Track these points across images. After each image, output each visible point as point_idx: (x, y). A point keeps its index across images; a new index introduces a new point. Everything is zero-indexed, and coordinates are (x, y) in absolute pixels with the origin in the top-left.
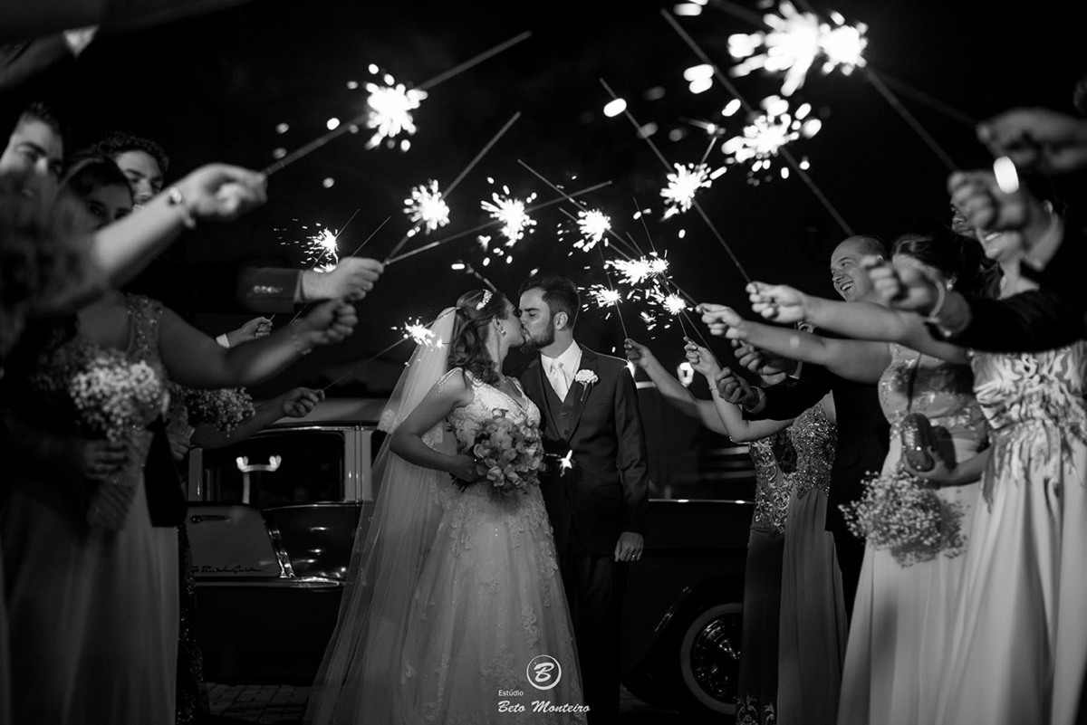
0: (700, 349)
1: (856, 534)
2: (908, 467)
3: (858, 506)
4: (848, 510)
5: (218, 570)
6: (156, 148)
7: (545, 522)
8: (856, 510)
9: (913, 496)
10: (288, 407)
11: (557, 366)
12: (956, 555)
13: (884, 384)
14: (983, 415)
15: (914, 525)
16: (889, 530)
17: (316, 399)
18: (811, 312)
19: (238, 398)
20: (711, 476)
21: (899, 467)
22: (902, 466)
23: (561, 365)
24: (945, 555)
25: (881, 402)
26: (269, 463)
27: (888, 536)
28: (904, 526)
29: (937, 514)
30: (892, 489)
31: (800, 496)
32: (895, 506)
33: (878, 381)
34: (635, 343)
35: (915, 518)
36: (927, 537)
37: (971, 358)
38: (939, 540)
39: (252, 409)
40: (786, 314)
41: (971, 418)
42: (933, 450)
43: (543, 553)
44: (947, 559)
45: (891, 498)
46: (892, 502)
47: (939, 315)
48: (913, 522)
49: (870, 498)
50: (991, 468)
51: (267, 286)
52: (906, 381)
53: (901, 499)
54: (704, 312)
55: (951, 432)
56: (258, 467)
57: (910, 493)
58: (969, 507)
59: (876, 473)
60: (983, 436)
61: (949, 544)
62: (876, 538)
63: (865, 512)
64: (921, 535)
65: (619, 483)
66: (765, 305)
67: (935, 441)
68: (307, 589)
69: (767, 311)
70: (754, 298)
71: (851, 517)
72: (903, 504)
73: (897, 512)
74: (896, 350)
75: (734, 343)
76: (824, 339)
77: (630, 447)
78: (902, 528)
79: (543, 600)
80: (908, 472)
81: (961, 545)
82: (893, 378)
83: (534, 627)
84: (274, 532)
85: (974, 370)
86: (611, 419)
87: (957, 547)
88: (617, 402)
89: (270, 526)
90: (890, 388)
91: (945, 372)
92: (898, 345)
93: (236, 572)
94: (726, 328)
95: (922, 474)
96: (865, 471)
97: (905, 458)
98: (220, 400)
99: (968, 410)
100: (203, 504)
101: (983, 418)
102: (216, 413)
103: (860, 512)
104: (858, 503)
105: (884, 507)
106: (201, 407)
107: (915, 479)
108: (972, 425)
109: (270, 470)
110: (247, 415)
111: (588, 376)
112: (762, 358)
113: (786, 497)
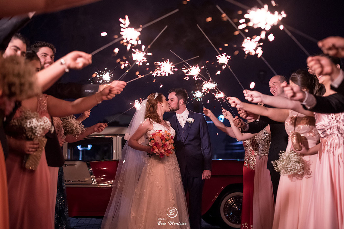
0: (227, 111)
1: (277, 171)
2: (294, 150)
3: (278, 162)
4: (274, 163)
5: (72, 181)
6: (52, 46)
7: (177, 166)
8: (277, 163)
9: (295, 159)
10: (96, 129)
11: (181, 117)
12: (309, 178)
13: (286, 122)
14: (318, 132)
15: (295, 168)
16: (287, 169)
17: (105, 127)
18: (264, 99)
19: (80, 126)
20: (229, 152)
21: (291, 149)
22: (292, 149)
23: (182, 117)
24: (305, 178)
25: (286, 128)
26: (88, 147)
27: (287, 171)
28: (292, 168)
29: (303, 165)
30: (288, 156)
31: (260, 158)
32: (289, 162)
33: (285, 122)
34: (206, 109)
35: (296, 166)
36: (299, 172)
37: (315, 114)
38: (303, 173)
39: (84, 130)
40: (256, 100)
41: (314, 134)
42: (301, 144)
43: (177, 176)
44: (306, 179)
45: (288, 159)
46: (288, 161)
47: (306, 102)
48: (295, 167)
49: (281, 159)
50: (321, 150)
51: (89, 90)
52: (294, 122)
53: (291, 160)
54: (229, 99)
55: (307, 138)
56: (84, 148)
57: (294, 158)
58: (313, 162)
59: (284, 151)
60: (318, 139)
61: (306, 173)
62: (284, 172)
63: (280, 164)
64: (298, 171)
65: (202, 154)
66: (249, 97)
67: (302, 141)
68: (101, 188)
69: (250, 99)
70: (245, 95)
71: (275, 165)
72: (292, 161)
73: (290, 164)
74: (290, 112)
75: (238, 109)
76: (268, 108)
77: (205, 142)
78: (292, 169)
79: (176, 191)
80: (294, 151)
81: (310, 174)
82: (289, 121)
83: (173, 200)
84: (90, 169)
85: (316, 118)
86: (199, 133)
87: (309, 175)
88: (200, 128)
89: (89, 167)
90: (288, 124)
91: (306, 119)
92: (291, 110)
93: (78, 182)
94: (236, 105)
95: (298, 152)
96: (280, 150)
97: (293, 147)
98: (74, 127)
99: (313, 131)
100: (68, 160)
101: (318, 134)
102: (73, 131)
103: (278, 164)
104: (277, 161)
105: (286, 162)
106: (68, 129)
107: (296, 153)
108: (314, 136)
109: (88, 149)
110: (83, 132)
111: (191, 120)
112: (247, 114)
113: (255, 158)
